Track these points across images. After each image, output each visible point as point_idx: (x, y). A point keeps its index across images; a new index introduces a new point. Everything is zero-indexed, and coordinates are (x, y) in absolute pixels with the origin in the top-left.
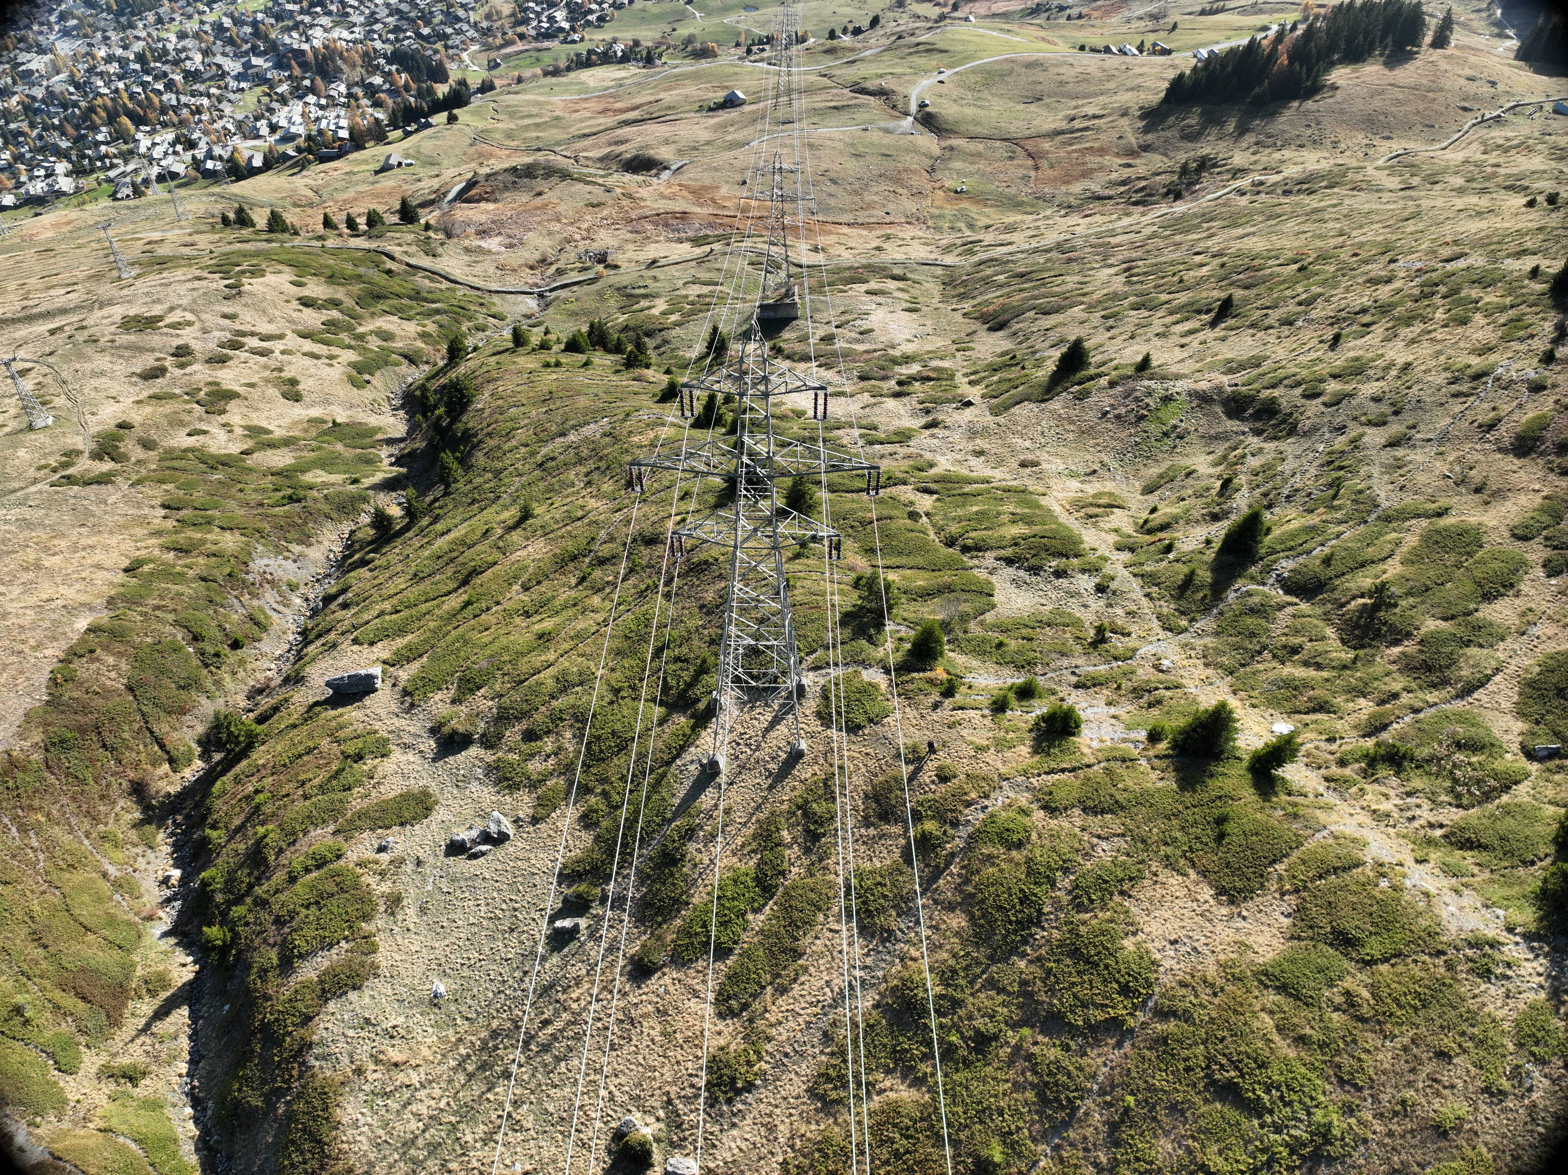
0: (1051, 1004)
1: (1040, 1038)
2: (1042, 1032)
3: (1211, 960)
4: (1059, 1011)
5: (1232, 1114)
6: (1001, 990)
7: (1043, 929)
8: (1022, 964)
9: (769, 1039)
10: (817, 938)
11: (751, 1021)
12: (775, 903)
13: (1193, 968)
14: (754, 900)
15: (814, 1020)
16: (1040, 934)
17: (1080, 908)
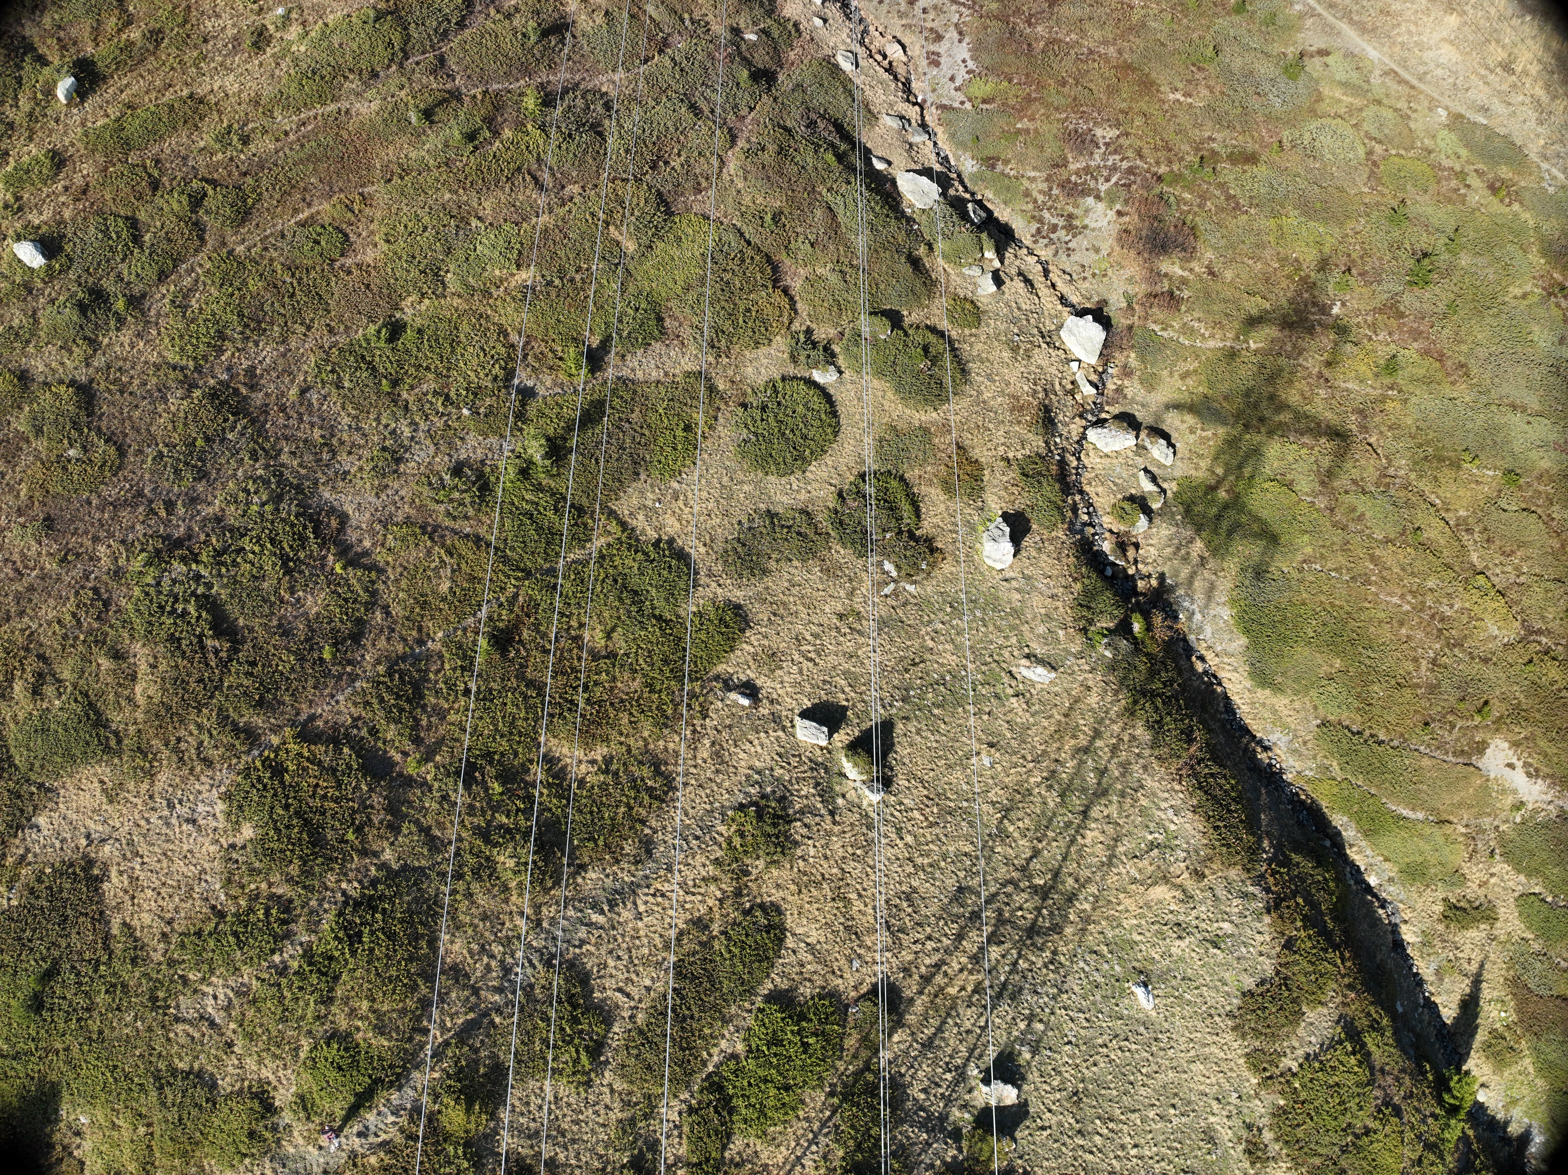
0: (371, 790)
1: (398, 757)
2: (392, 764)
3: (159, 786)
4: (364, 776)
5: (233, 609)
6: (425, 831)
7: (344, 893)
8: (388, 855)
9: (717, 862)
10: (648, 989)
11: (738, 893)
12: (704, 1063)
13: (184, 780)
14: (735, 1073)
15: (662, 872)
16: (353, 889)
17: (286, 906)
